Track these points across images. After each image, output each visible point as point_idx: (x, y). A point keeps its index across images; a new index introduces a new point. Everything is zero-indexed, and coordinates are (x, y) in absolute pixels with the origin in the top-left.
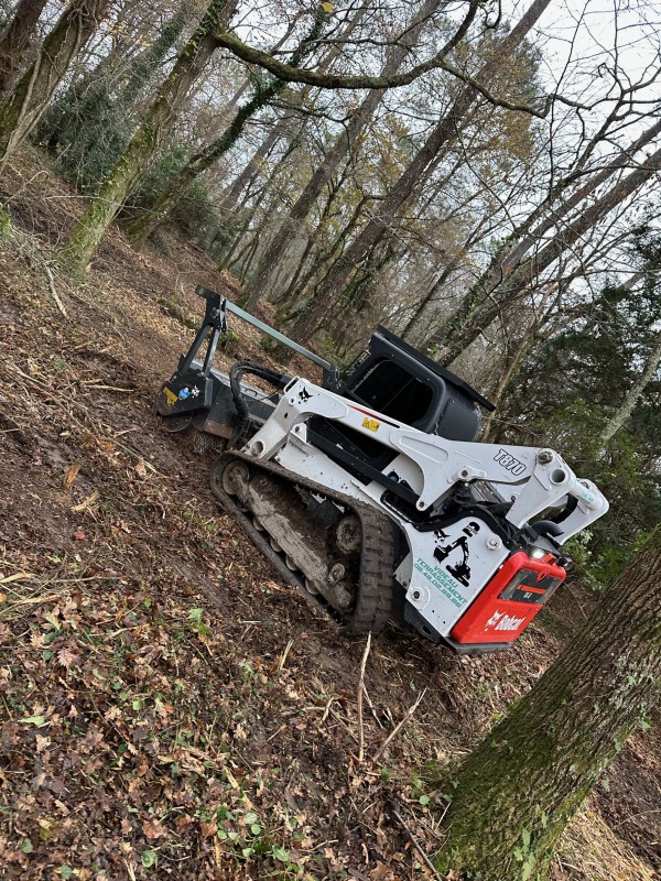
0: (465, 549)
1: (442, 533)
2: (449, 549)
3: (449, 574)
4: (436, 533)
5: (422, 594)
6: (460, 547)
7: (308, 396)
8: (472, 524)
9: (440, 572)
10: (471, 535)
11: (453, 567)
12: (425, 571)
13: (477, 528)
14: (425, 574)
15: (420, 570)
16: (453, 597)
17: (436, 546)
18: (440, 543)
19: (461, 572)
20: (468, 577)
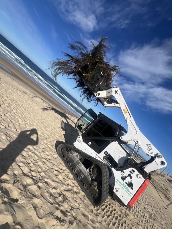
0: (131, 178)
1: (123, 172)
2: (126, 177)
3: (127, 185)
4: (121, 172)
5: (119, 190)
6: (129, 177)
7: (117, 93)
8: (132, 170)
9: (124, 184)
10: (132, 174)
11: (128, 183)
12: (119, 183)
13: (134, 171)
14: (119, 184)
15: (117, 182)
16: (128, 193)
17: (122, 176)
18: (123, 175)
19: (130, 185)
20: (133, 187)
